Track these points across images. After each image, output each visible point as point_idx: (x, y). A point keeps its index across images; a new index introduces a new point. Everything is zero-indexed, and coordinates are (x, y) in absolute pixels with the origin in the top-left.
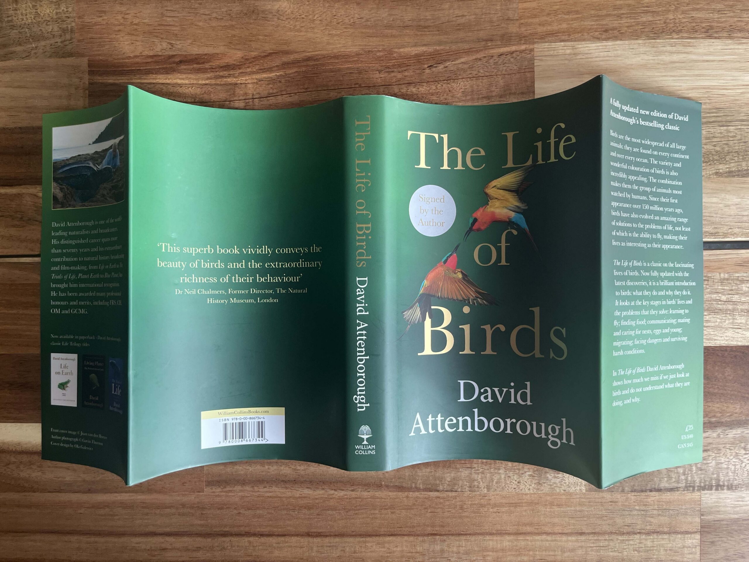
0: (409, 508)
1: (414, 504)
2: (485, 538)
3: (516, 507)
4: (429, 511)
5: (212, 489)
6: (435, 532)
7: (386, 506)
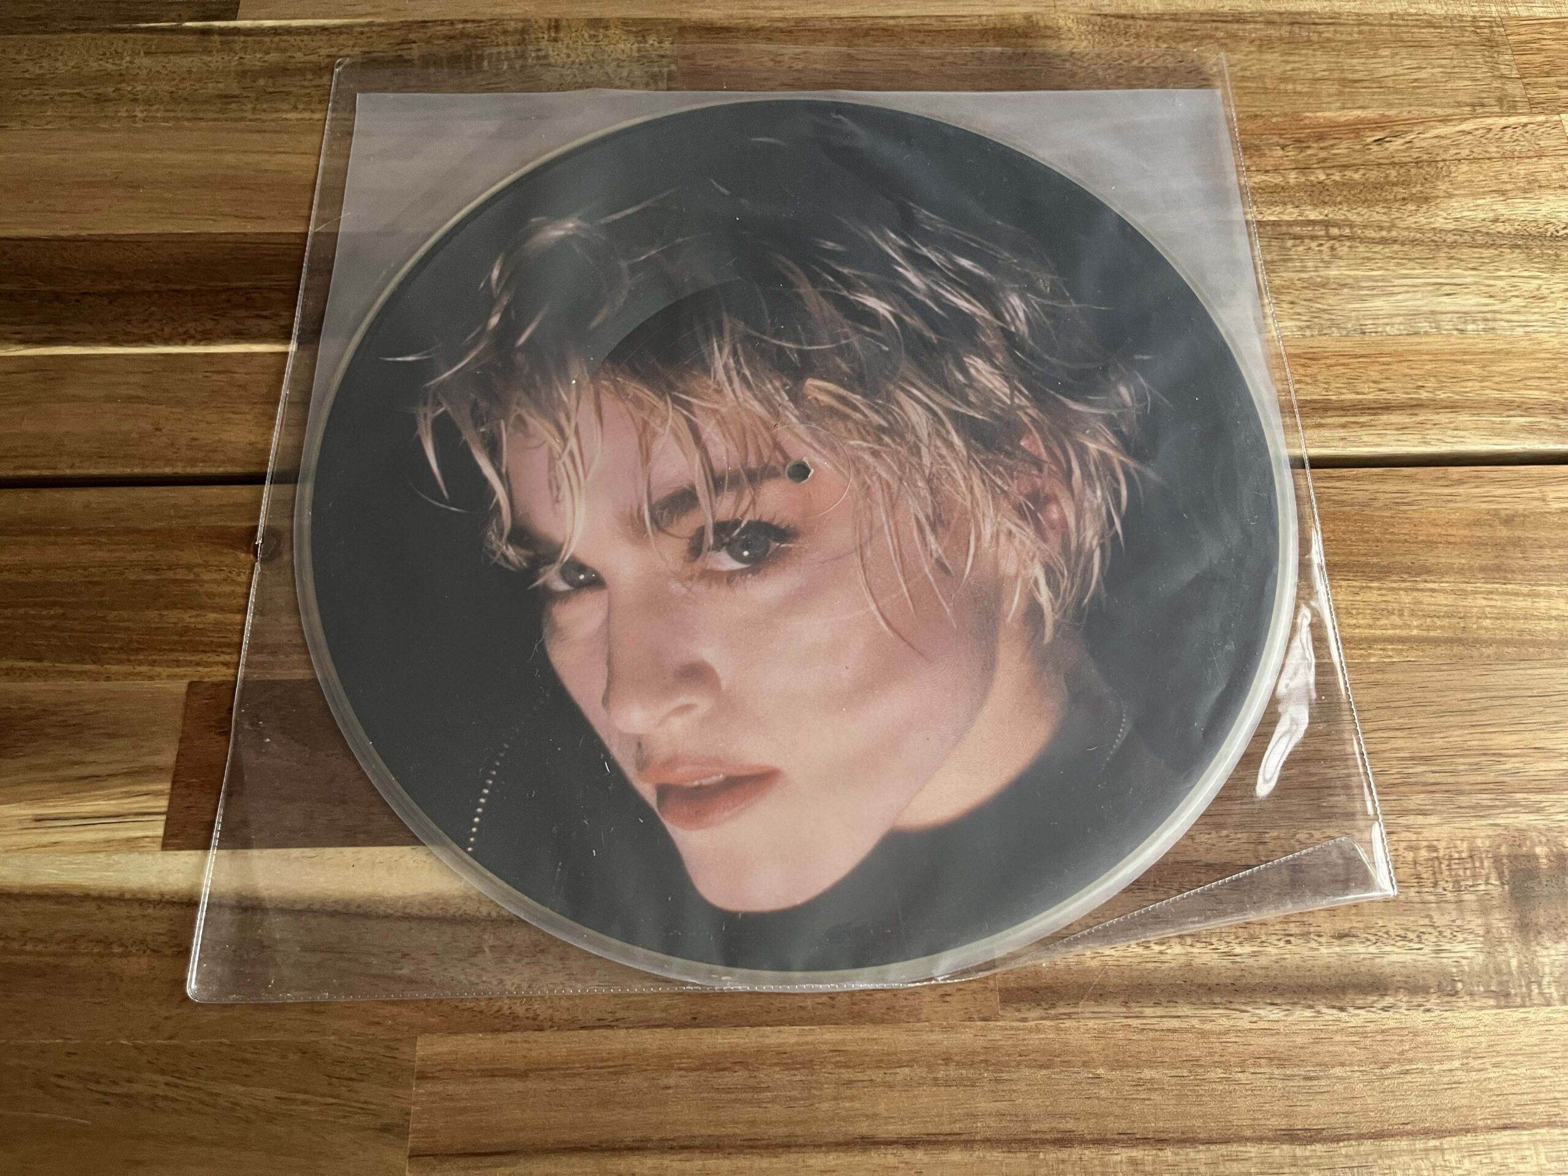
5: (1019, 1011)
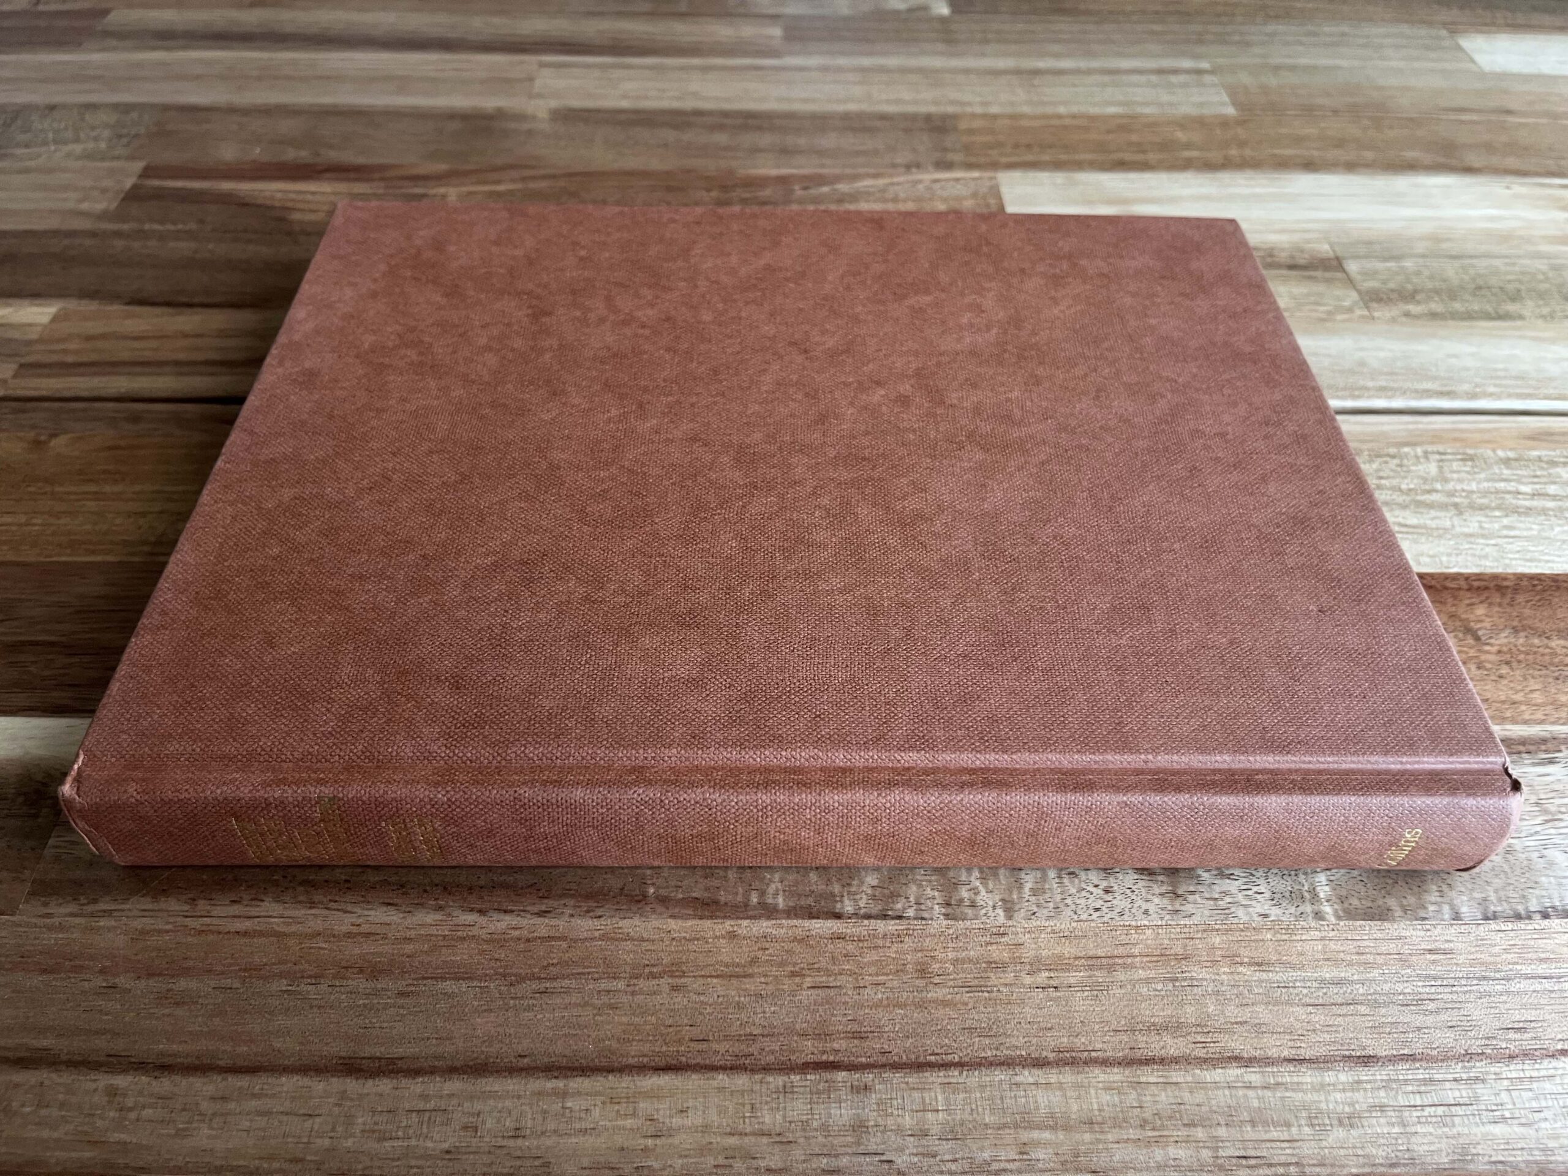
0: (735, 974)
1: (754, 961)
2: (1018, 1079)
3: (1111, 969)
4: (808, 981)
6: (831, 1058)
7: (653, 966)
